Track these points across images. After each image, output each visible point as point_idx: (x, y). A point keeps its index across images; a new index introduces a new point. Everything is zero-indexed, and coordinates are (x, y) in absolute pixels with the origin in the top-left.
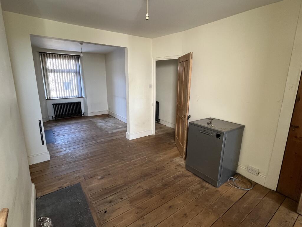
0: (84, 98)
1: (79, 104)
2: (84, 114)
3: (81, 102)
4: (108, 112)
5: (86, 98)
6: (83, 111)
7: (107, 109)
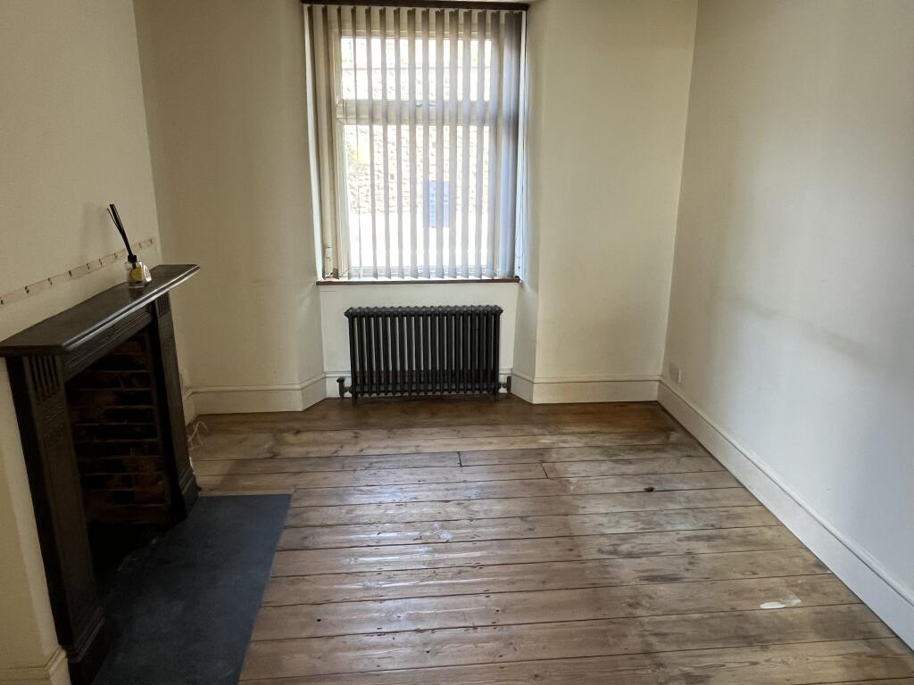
0: (522, 286)
1: (488, 319)
2: (508, 385)
3: (502, 311)
4: (660, 389)
5: (536, 287)
6: (506, 363)
7: (655, 368)
